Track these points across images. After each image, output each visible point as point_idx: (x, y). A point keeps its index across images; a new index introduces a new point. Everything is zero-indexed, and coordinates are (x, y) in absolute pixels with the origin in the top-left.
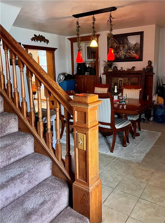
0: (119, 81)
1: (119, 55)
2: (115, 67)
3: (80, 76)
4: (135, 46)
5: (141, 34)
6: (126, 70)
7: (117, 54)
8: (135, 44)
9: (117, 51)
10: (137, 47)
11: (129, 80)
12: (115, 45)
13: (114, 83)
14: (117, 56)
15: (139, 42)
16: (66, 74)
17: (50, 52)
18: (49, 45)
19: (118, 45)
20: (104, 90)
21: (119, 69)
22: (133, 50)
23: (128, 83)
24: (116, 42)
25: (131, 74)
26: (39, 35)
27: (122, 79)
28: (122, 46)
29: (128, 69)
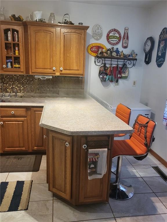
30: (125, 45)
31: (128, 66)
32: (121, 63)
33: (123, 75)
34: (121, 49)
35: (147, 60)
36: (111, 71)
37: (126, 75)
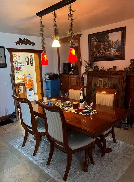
0: (98, 81)
1: (100, 54)
2: (96, 66)
3: (65, 75)
4: (116, 44)
5: (123, 30)
6: (107, 70)
7: (98, 53)
8: (116, 42)
9: (98, 50)
10: (118, 45)
11: (109, 80)
12: (96, 43)
13: (94, 84)
14: (98, 55)
15: (121, 39)
16: (51, 74)
17: (37, 54)
18: (34, 48)
19: (99, 44)
20: (77, 92)
21: (100, 68)
22: (114, 48)
23: (108, 84)
24: (96, 40)
25: (111, 74)
26: (24, 38)
27: (102, 80)
28: (102, 45)
29: (109, 68)
30: (19, 59)
31: (22, 66)
32: (19, 66)
33: (21, 70)
34: (18, 61)
35: (28, 64)
36: (16, 69)
37: (22, 70)
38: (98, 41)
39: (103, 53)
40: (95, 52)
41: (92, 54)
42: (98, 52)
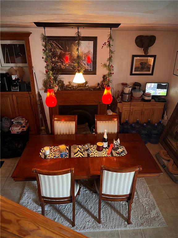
1: (65, 65)
2: (61, 81)
4: (87, 55)
5: (95, 40)
7: (62, 64)
8: (87, 53)
9: (62, 60)
12: (59, 51)
14: (62, 67)
19: (63, 52)
21: (66, 83)
22: (84, 60)
24: (59, 47)
28: (68, 54)
38: (62, 48)
39: (70, 65)
40: (57, 62)
41: (53, 64)
42: (62, 62)
